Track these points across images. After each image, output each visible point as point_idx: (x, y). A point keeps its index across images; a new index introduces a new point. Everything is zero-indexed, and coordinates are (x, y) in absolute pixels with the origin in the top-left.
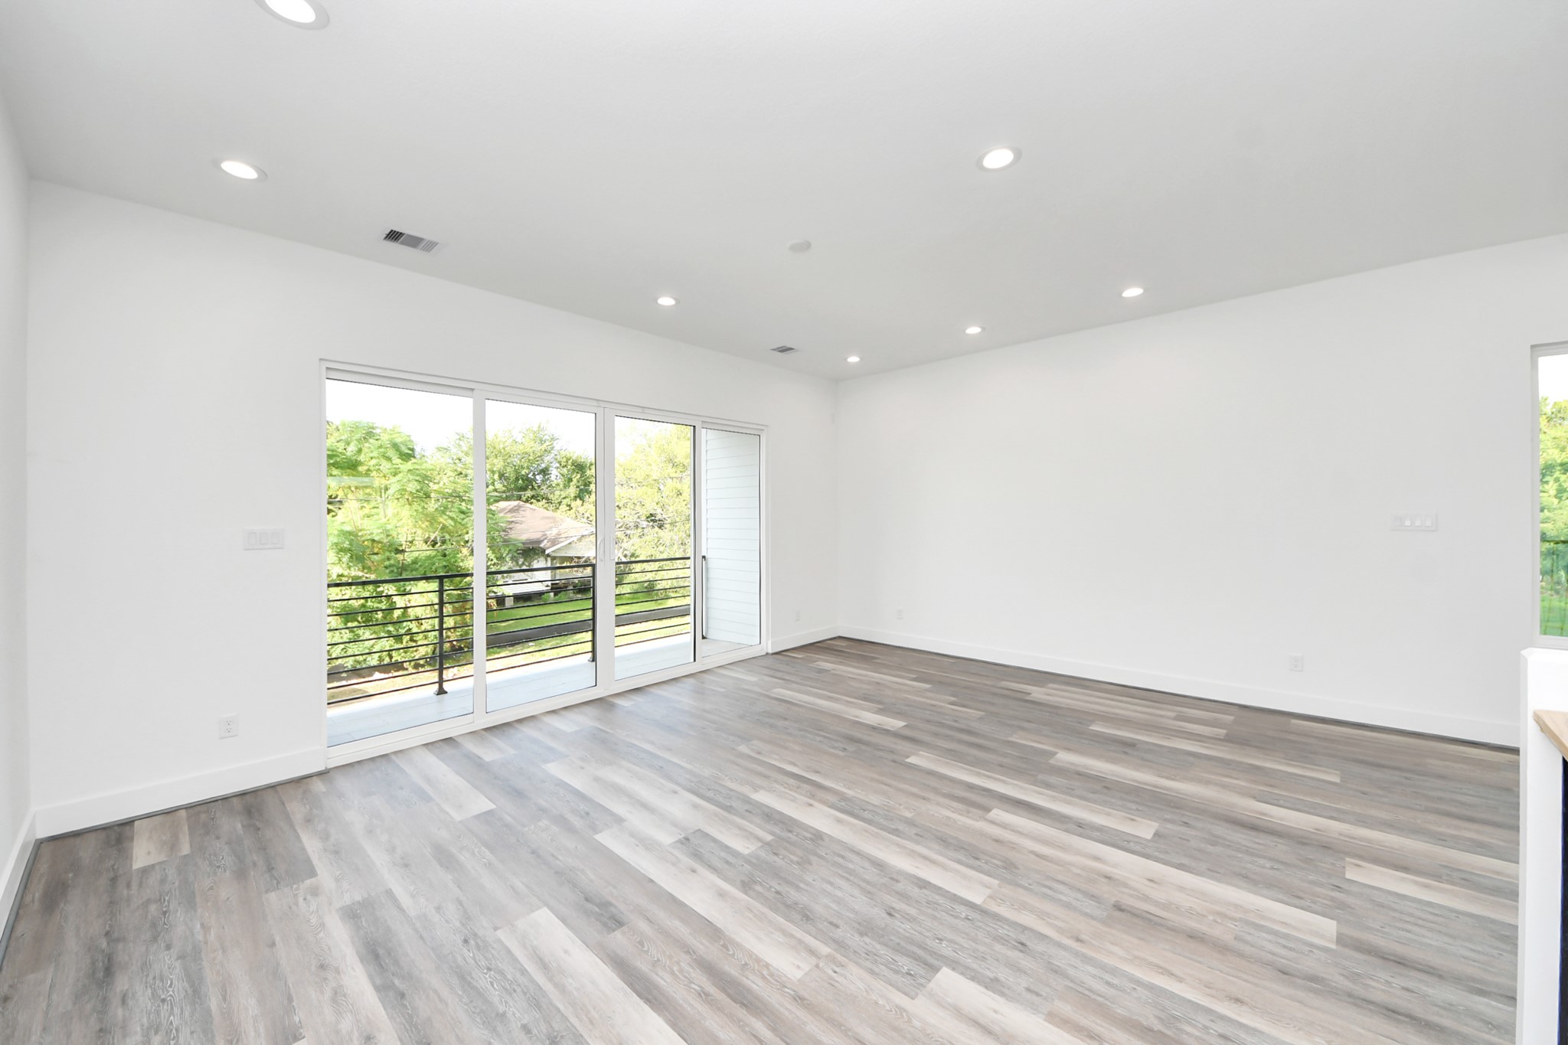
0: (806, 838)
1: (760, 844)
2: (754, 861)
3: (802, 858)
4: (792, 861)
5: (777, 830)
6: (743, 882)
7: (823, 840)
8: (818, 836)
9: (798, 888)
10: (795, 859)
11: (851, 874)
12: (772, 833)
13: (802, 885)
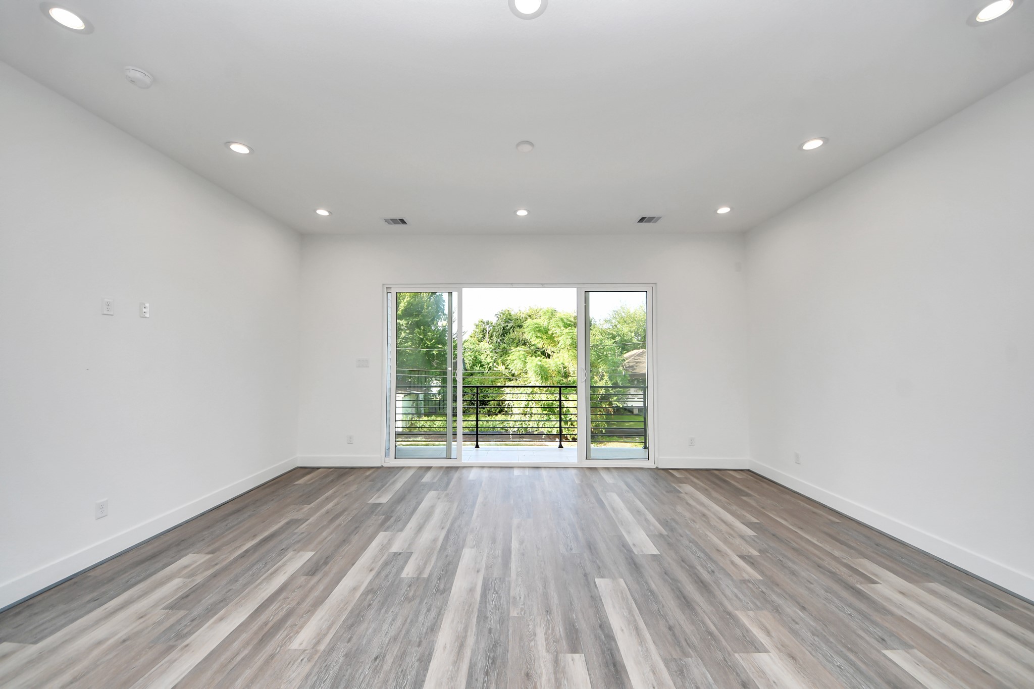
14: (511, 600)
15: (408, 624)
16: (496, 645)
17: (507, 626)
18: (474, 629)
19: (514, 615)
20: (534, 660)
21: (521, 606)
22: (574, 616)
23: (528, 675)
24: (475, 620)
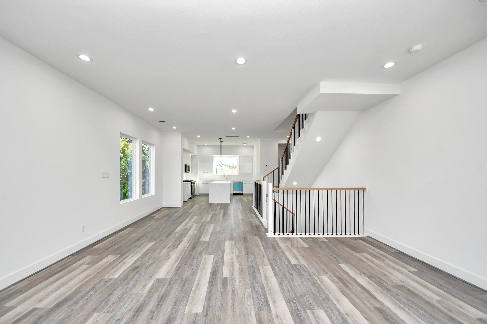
0: (294, 303)
1: (314, 311)
2: (320, 305)
3: (302, 297)
4: (306, 298)
5: (303, 313)
6: (328, 301)
7: (289, 299)
8: (288, 302)
9: (311, 290)
10: (305, 299)
11: (292, 286)
12: (306, 312)
13: (309, 290)
14: (251, 296)
15: (292, 285)
16: (254, 278)
17: (251, 285)
18: (264, 283)
19: (249, 289)
20: (240, 275)
21: (246, 293)
22: (222, 290)
23: (242, 271)
24: (265, 287)
